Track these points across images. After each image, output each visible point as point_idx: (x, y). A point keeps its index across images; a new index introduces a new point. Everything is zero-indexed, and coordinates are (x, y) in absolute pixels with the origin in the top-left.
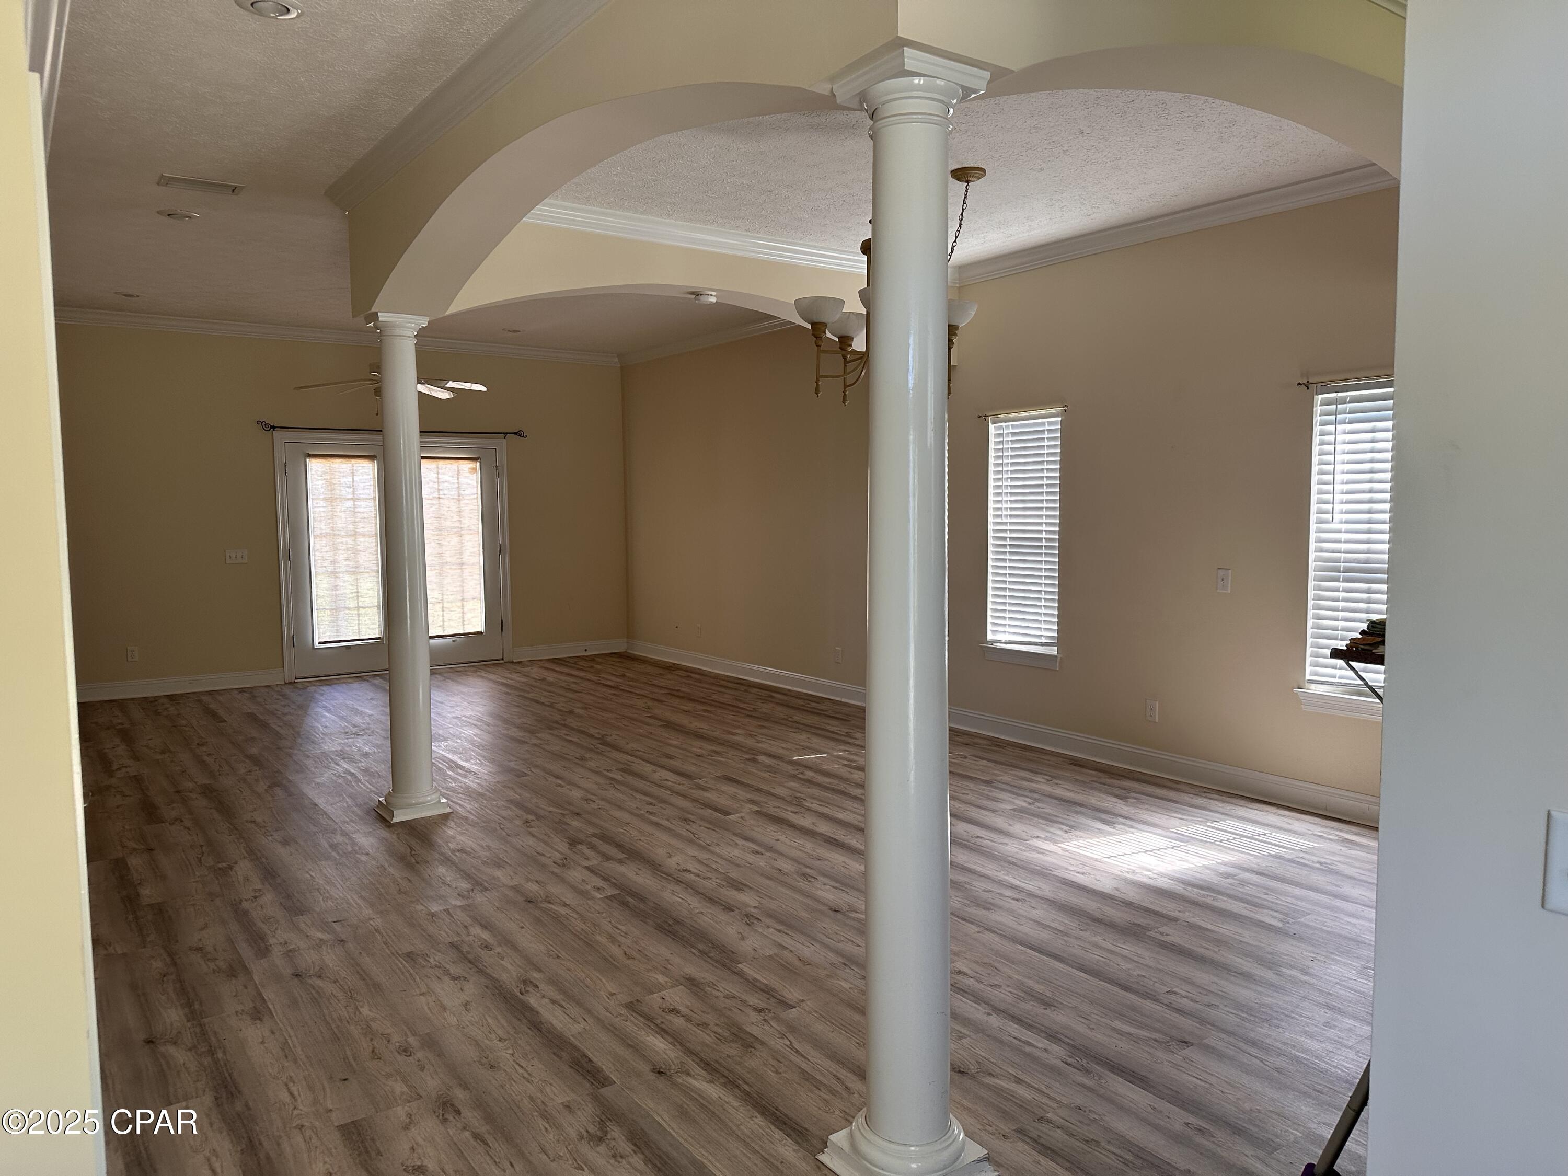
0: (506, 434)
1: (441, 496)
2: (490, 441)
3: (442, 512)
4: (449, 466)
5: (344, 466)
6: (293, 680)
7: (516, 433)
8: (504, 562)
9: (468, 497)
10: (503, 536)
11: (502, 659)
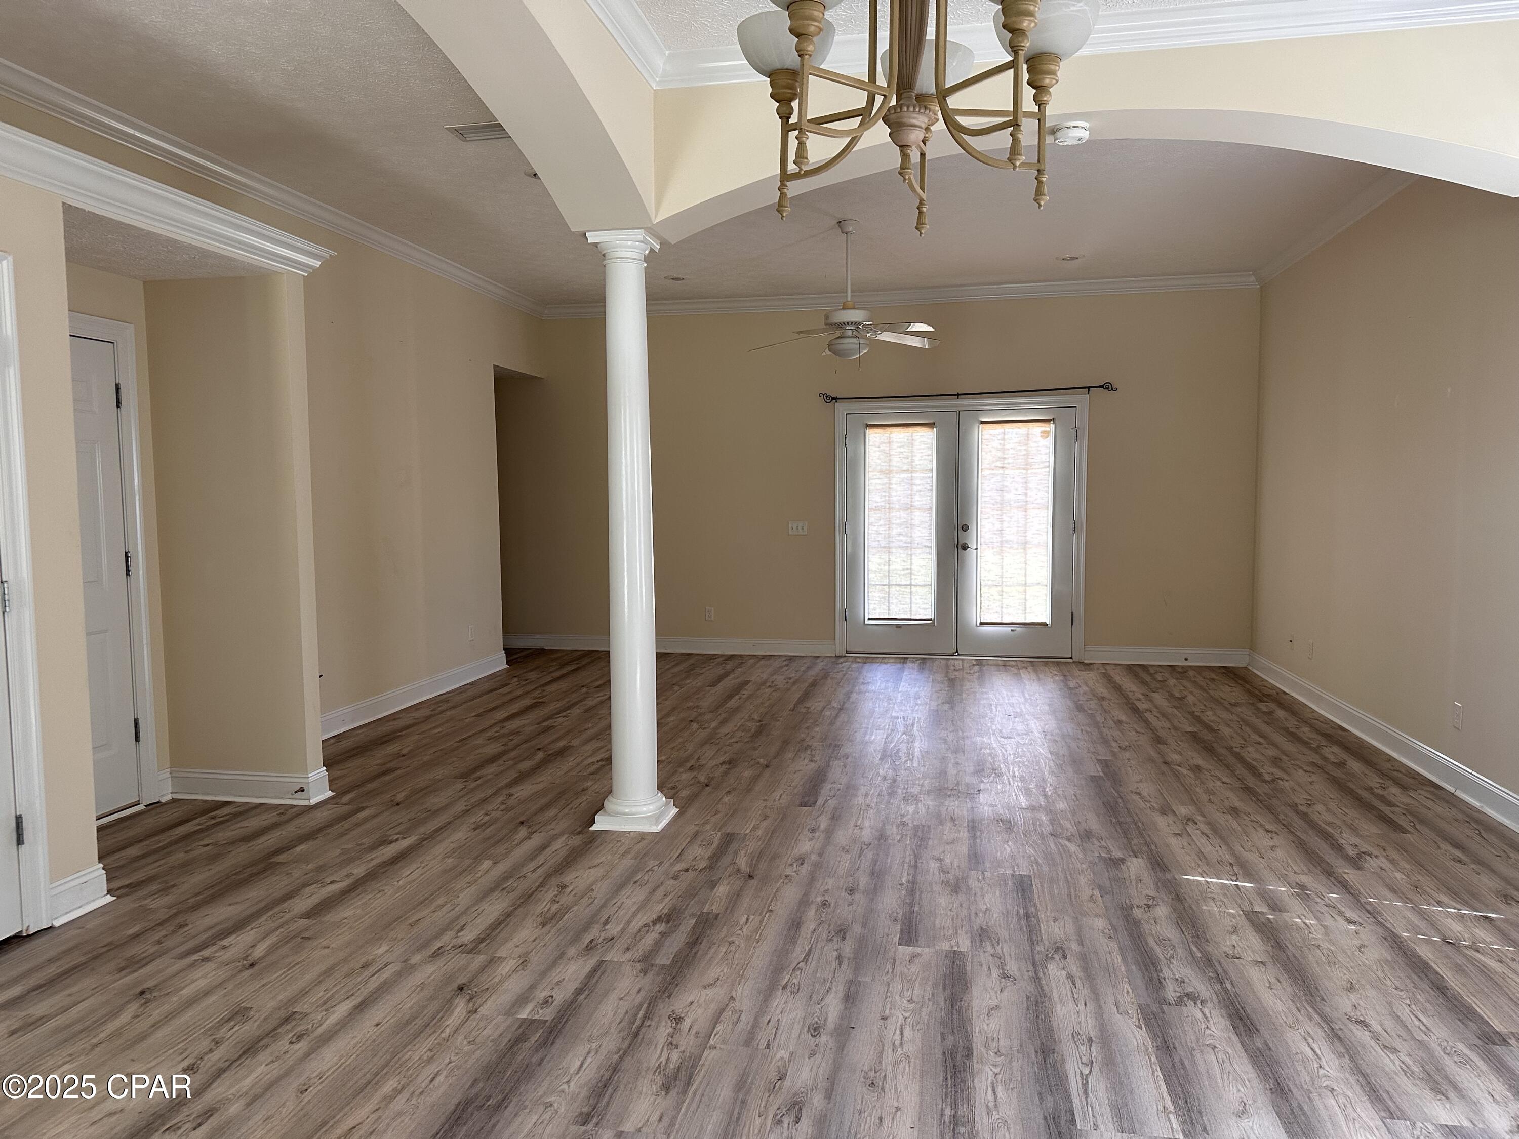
0: (1089, 388)
1: (1005, 465)
2: (1067, 398)
3: (1005, 484)
4: (1017, 430)
5: (902, 435)
6: (844, 653)
7: (1101, 387)
8: (1079, 543)
9: (1037, 466)
10: (1080, 511)
11: (1071, 658)
